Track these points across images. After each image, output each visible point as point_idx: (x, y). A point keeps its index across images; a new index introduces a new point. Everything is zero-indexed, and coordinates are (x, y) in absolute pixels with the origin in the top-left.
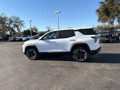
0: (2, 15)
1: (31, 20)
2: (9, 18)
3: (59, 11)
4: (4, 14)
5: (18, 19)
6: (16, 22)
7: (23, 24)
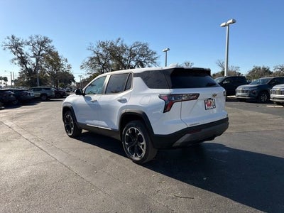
0: (118, 41)
1: (168, 49)
2: (129, 48)
3: (231, 21)
4: (120, 41)
5: (145, 47)
6: (142, 55)
7: (155, 59)
